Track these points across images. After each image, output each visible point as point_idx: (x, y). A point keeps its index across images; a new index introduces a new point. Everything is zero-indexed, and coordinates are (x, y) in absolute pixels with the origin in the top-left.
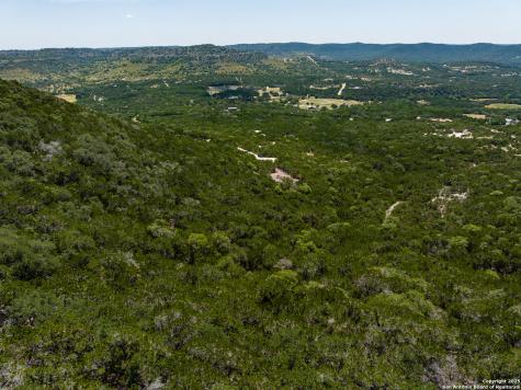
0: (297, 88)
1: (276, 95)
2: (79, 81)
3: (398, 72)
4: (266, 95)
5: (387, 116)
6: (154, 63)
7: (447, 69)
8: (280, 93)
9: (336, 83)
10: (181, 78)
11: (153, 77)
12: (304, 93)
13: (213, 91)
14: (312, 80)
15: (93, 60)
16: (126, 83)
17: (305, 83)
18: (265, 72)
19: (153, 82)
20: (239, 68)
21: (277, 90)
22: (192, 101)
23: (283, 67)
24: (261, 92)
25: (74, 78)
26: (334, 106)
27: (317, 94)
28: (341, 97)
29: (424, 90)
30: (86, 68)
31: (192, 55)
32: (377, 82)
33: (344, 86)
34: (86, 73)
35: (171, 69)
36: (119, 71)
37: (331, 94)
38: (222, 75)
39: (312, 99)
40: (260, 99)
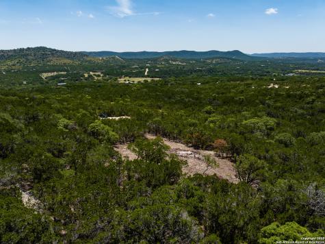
0: (114, 72)
1: (99, 76)
3: (177, 63)
4: (90, 76)
7: (204, 62)
8: (102, 75)
9: (141, 68)
12: (120, 75)
13: (45, 75)
17: (119, 69)
18: (87, 64)
20: (68, 61)
21: (99, 73)
23: (100, 62)
24: (86, 75)
26: (146, 81)
27: (130, 75)
28: (148, 76)
31: (28, 53)
33: (147, 70)
35: (9, 63)
37: (141, 74)
38: (53, 66)
39: (127, 78)
40: (86, 79)
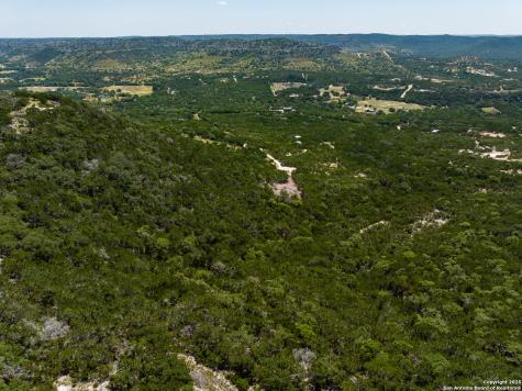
0: (360, 88)
1: (337, 94)
2: (159, 72)
3: (479, 72)
4: (326, 94)
5: (436, 127)
6: (228, 56)
8: (342, 93)
9: (403, 83)
10: (250, 72)
11: (225, 70)
12: (364, 96)
13: (276, 87)
14: (378, 79)
15: (175, 49)
16: (198, 76)
17: (370, 82)
18: (333, 69)
19: (223, 75)
20: (308, 63)
21: (339, 89)
22: (254, 98)
23: (353, 63)
24: (322, 91)
25: (155, 68)
26: (392, 110)
27: (379, 95)
28: (403, 100)
29: (497, 96)
30: (168, 58)
31: (264, 49)
32: (448, 84)
33: (410, 86)
34: (166, 63)
35: (242, 63)
36: (195, 63)
37: (394, 96)
38: (289, 71)
39: (374, 99)
40: (320, 99)
